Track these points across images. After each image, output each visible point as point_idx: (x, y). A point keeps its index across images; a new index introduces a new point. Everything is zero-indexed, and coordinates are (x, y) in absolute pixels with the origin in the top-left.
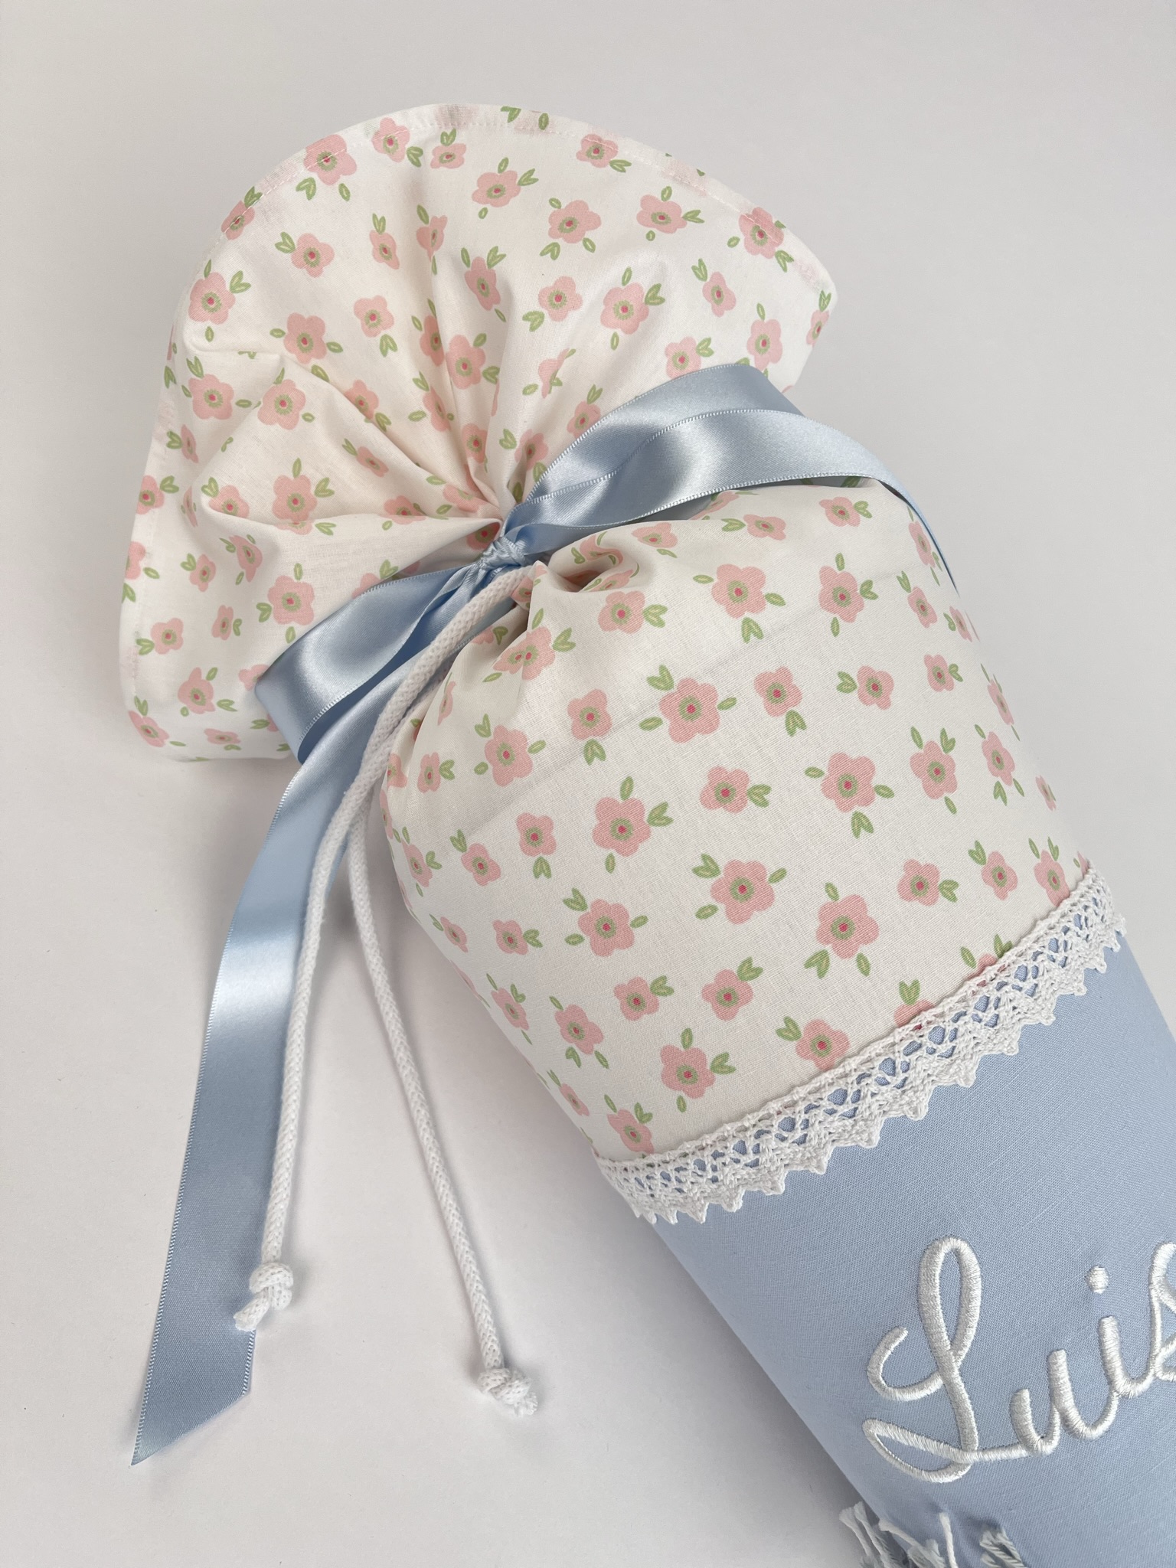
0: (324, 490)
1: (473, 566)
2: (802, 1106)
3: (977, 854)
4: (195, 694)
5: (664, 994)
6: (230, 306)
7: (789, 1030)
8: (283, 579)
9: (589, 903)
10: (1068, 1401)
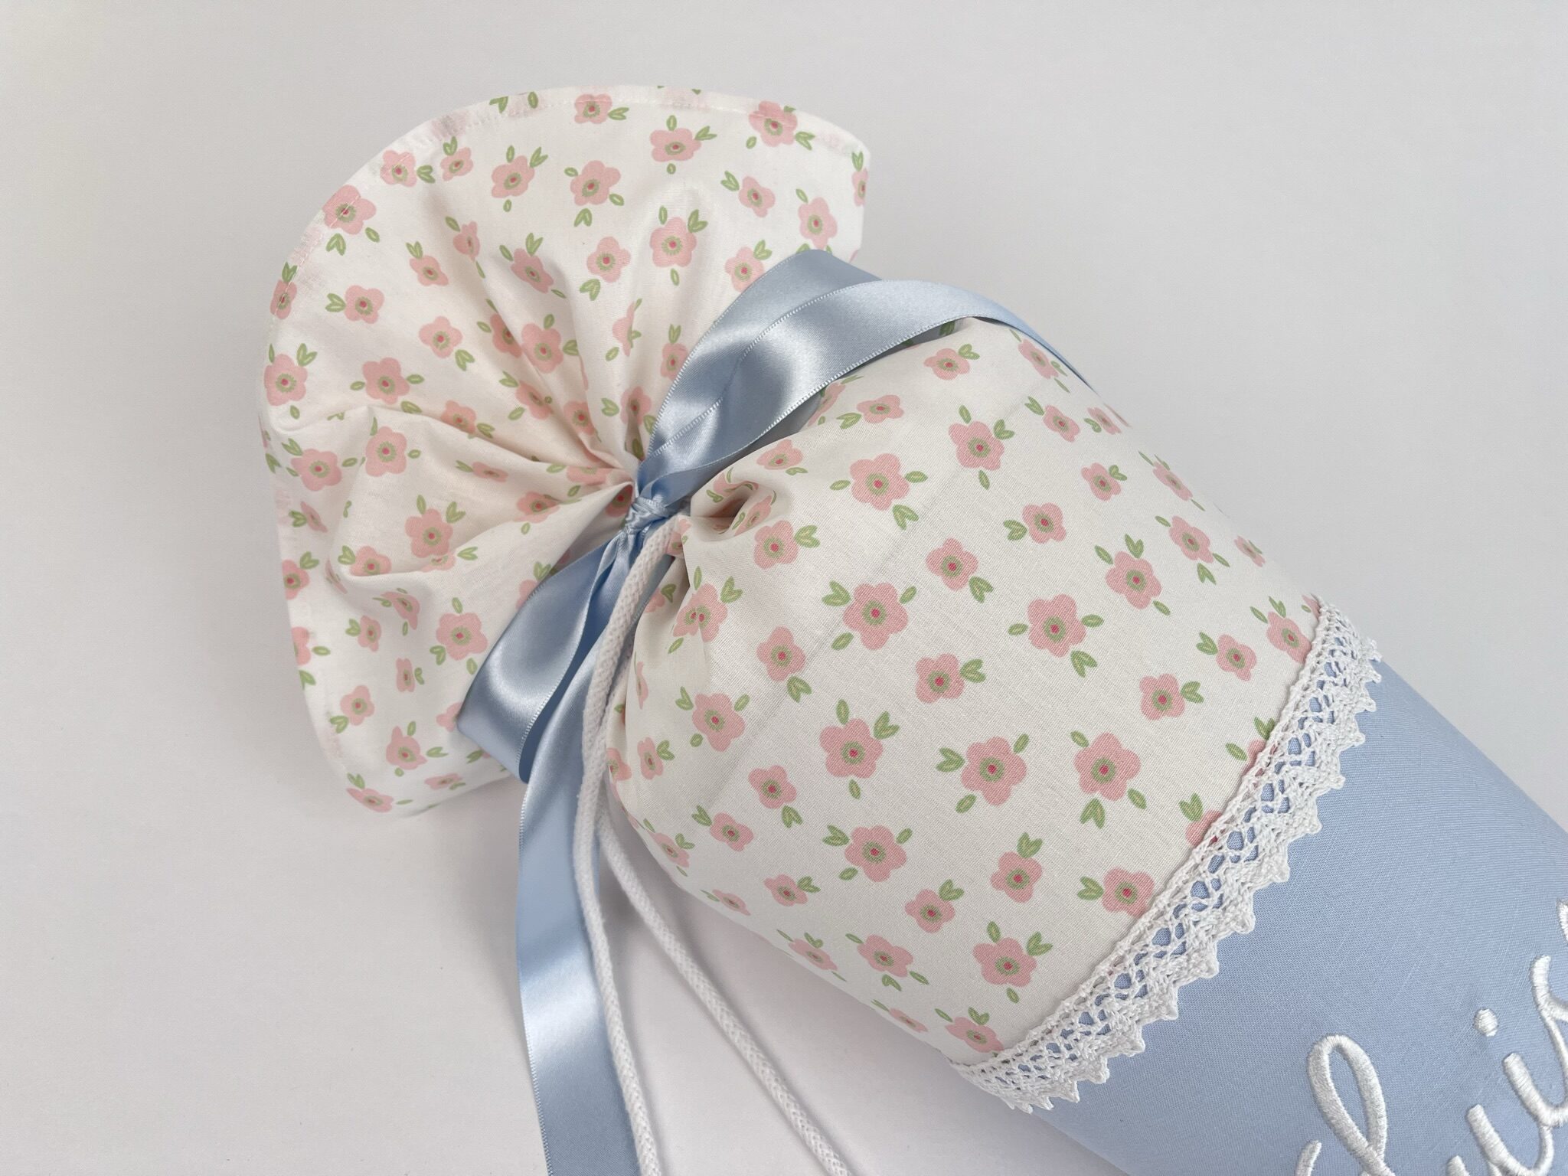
0: (455, 514)
1: (621, 534)
2: (1130, 959)
3: (1206, 645)
4: (403, 753)
5: (955, 898)
6: (305, 379)
7: (1090, 890)
8: (444, 618)
9: (848, 834)
10: (1503, 1154)
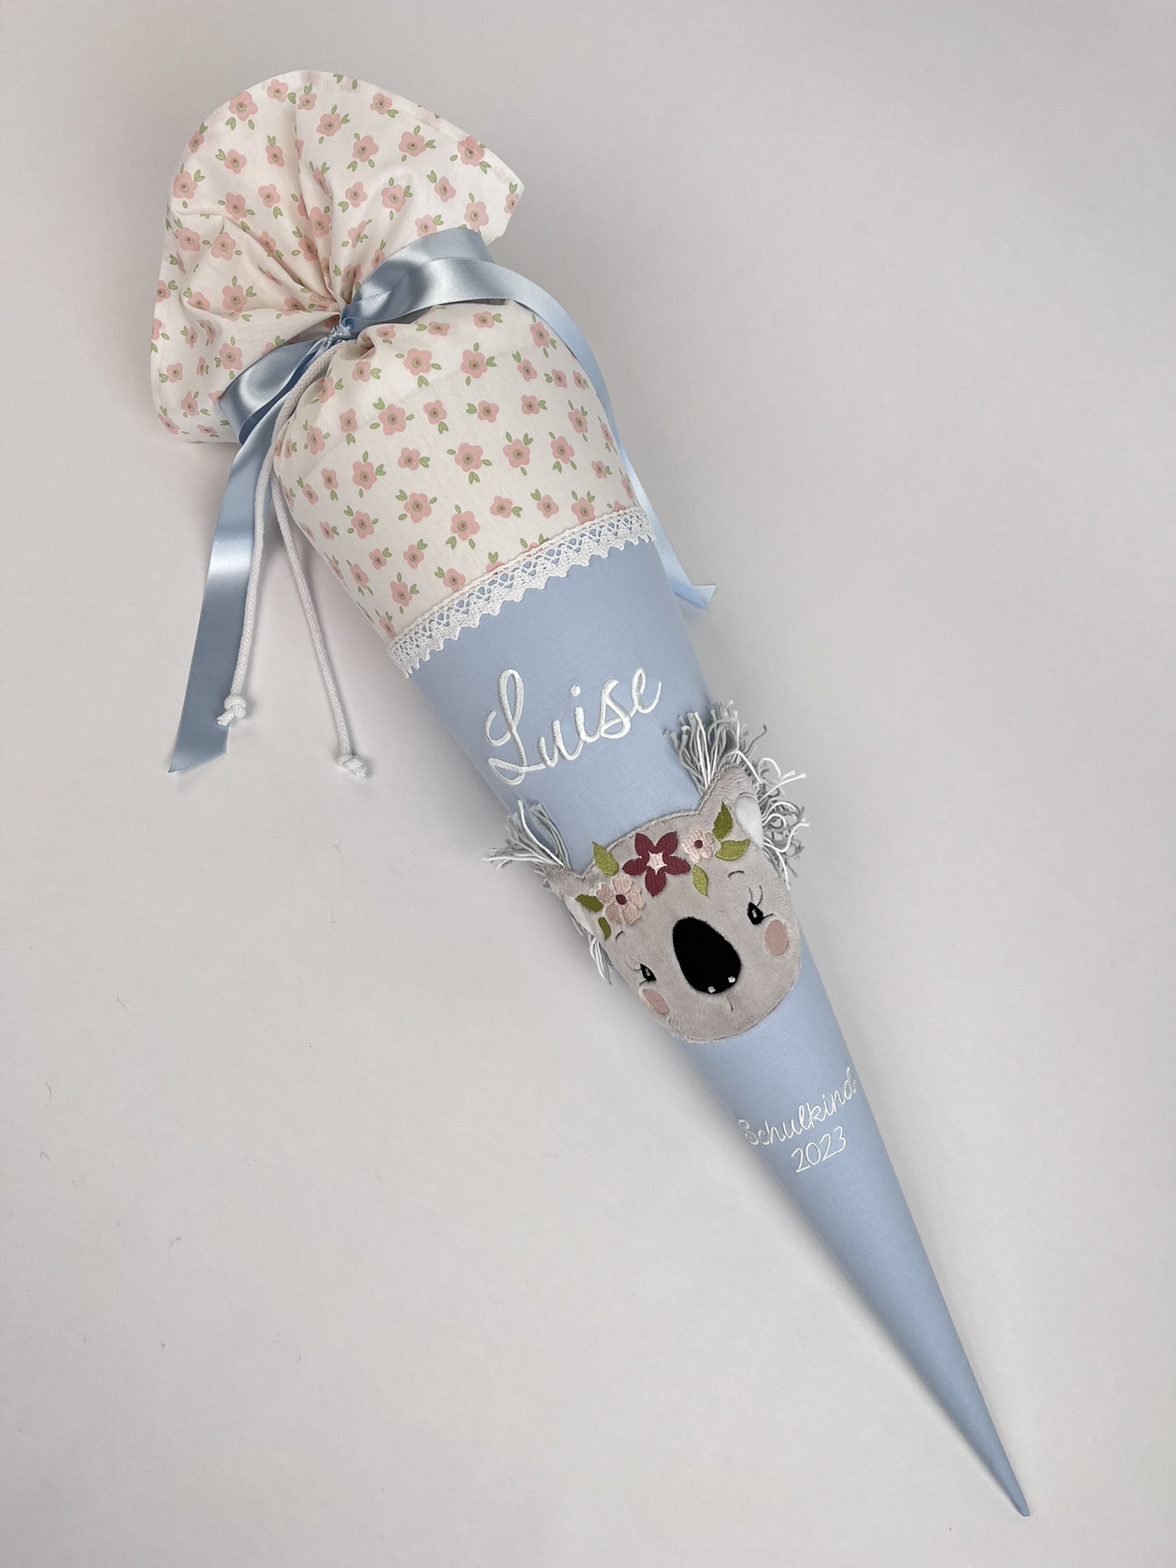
0: (250, 293)
1: (325, 339)
2: (446, 608)
4: (189, 406)
5: (388, 557)
6: (195, 189)
7: (440, 573)
8: (225, 345)
9: (354, 512)
10: (560, 743)
